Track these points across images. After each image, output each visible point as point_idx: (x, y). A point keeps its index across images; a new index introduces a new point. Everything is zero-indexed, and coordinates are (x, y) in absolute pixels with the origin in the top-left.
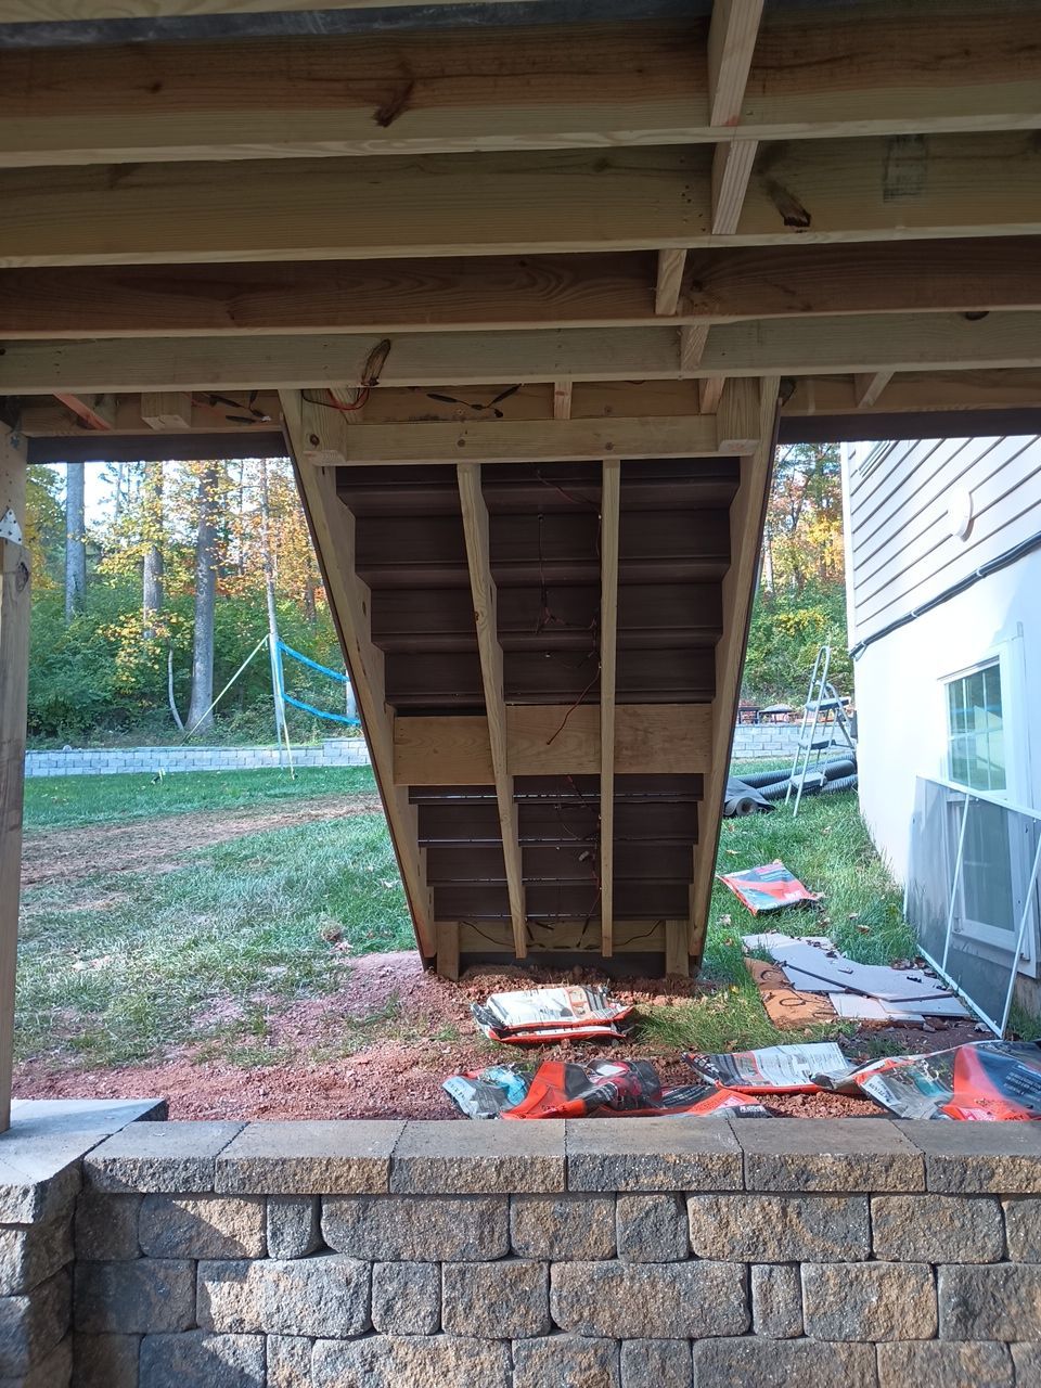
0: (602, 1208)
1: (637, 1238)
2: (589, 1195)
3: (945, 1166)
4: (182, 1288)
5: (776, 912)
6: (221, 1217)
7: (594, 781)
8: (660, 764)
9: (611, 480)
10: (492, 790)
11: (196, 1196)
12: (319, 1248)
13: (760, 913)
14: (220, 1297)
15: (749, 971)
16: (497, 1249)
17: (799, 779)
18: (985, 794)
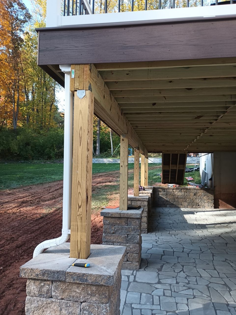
0: (178, 190)
2: (177, 189)
3: (194, 188)
4: (158, 193)
7: (176, 170)
8: (181, 169)
9: (179, 155)
11: (159, 189)
12: (164, 191)
13: (189, 181)
14: (160, 193)
15: (187, 184)
17: (194, 169)
18: (205, 171)
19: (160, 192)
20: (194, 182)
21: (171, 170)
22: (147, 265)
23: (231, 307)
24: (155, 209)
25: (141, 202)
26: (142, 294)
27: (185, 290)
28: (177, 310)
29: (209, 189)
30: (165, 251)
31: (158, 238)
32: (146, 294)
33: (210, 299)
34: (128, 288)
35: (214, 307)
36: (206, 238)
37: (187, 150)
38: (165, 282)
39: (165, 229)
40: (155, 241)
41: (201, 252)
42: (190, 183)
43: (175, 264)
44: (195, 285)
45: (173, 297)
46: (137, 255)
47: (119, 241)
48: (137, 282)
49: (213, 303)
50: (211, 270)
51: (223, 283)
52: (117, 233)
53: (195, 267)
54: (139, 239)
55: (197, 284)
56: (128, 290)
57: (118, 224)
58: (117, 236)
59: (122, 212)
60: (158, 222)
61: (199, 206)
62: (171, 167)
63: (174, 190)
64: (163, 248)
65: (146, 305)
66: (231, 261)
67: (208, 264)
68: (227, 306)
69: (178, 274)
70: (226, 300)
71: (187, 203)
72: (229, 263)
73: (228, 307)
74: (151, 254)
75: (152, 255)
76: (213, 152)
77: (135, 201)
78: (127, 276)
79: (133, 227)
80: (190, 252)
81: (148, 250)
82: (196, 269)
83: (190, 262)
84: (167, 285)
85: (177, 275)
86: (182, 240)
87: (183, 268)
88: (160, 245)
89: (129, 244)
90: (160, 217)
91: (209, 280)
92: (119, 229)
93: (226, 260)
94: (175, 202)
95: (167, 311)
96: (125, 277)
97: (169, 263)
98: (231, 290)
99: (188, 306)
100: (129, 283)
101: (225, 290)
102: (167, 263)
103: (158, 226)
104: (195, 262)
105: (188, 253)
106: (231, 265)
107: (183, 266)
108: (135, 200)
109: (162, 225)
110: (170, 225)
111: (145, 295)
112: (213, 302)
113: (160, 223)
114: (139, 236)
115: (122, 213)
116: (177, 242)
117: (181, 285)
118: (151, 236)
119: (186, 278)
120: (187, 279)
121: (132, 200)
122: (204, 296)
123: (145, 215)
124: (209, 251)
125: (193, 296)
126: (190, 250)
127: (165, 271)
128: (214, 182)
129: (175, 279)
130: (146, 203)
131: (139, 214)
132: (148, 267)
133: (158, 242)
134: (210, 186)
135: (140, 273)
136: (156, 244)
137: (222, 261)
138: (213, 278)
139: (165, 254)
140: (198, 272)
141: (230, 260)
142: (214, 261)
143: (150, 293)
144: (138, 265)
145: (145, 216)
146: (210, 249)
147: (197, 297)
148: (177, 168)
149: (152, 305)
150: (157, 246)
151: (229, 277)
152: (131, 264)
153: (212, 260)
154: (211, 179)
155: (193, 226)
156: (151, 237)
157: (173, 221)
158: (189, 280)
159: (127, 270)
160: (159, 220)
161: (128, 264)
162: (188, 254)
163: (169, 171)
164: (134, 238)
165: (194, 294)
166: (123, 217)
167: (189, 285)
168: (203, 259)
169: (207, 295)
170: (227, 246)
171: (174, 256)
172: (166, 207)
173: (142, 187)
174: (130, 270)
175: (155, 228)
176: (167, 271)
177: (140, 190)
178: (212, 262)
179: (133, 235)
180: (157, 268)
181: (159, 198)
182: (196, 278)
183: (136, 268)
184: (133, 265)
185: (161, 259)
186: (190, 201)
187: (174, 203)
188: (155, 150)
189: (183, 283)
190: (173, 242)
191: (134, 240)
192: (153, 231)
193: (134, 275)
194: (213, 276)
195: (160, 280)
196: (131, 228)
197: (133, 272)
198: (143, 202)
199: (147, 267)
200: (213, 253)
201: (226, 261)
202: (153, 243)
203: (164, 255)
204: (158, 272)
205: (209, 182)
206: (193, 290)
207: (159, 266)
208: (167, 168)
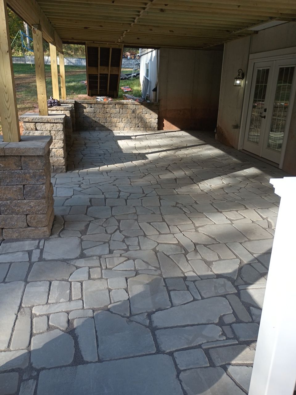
0: (110, 105)
1: (113, 107)
2: (109, 104)
3: (132, 103)
4: (82, 110)
5: (127, 92)
6: (84, 105)
7: (108, 75)
8: (114, 73)
9: (111, 50)
10: (98, 75)
11: (83, 103)
12: (91, 107)
13: (125, 92)
14: (85, 110)
15: (123, 97)
16: (103, 107)
17: (132, 75)
18: (147, 78)
19: (85, 108)
20: (132, 94)
21: (100, 74)
22: (63, 227)
23: (189, 281)
24: (79, 134)
25: (52, 125)
26: (53, 282)
27: (123, 262)
28: (111, 303)
29: (153, 104)
30: (92, 200)
31: (83, 179)
32: (60, 280)
33: (160, 273)
34: (29, 274)
35: (166, 286)
36: (150, 173)
37: (123, 42)
38: (91, 253)
39: (93, 164)
40: (78, 184)
41: (144, 195)
42: (127, 95)
43: (107, 219)
44: (137, 251)
45: (104, 279)
46: (44, 216)
47: (9, 198)
48: (45, 260)
49: (164, 279)
50: (158, 223)
51: (175, 243)
52: (3, 183)
53: (137, 220)
54: (44, 191)
55: (140, 249)
56: (28, 280)
57: (2, 168)
58: (3, 188)
59: (8, 146)
60: (82, 153)
61: (139, 127)
62: (101, 70)
63: (106, 105)
64: (90, 194)
65: (59, 304)
66: (183, 205)
67: (154, 213)
68: (184, 281)
69: (112, 235)
70: (182, 271)
71: (123, 124)
72: (180, 208)
73: (186, 282)
74: (71, 206)
75: (72, 208)
76: (160, 47)
77: (42, 124)
78: (27, 251)
79: (31, 171)
80: (128, 197)
81: (66, 200)
82: (138, 223)
83: (129, 213)
84: (95, 258)
85: (111, 238)
86: (117, 179)
87: (119, 224)
88: (85, 189)
89: (28, 201)
90: (86, 145)
91: (156, 241)
92: (5, 178)
93: (177, 203)
94: (107, 123)
95: (95, 309)
96: (23, 254)
97: (99, 219)
98: (188, 252)
99: (127, 292)
100: (31, 264)
101: (179, 253)
102: (96, 219)
103: (82, 160)
104: (135, 212)
105: (126, 198)
106: (183, 211)
107: (119, 221)
108: (42, 122)
109: (89, 157)
110: (100, 157)
111: (57, 284)
112: (164, 277)
113: (86, 155)
114: (44, 187)
115: (7, 148)
116: (110, 182)
117: (117, 255)
118: (71, 176)
119: (123, 241)
120: (125, 242)
121: (36, 122)
122: (150, 269)
123: (60, 145)
124: (154, 192)
125: (135, 272)
126: (128, 194)
127: (92, 234)
128: (159, 93)
129: (107, 244)
130: (60, 127)
131: (41, 148)
132: (65, 230)
133: (82, 185)
134: (153, 100)
135: (50, 242)
136: (79, 189)
137: (171, 206)
138: (162, 236)
139: (92, 204)
140: (141, 229)
141: (181, 204)
142: (161, 208)
143: (67, 278)
144: (47, 231)
145: (60, 147)
146: (155, 189)
147: (141, 273)
148: (109, 72)
149: (69, 302)
150: (80, 191)
151: (183, 231)
152: (34, 230)
153: (159, 206)
154: (155, 90)
155: (131, 156)
156: (72, 178)
157: (103, 150)
158: (128, 244)
159: (28, 241)
160: (84, 150)
161: (30, 231)
162: (126, 200)
163: (98, 76)
164: (36, 190)
165: (136, 268)
166: (11, 156)
167: (129, 252)
168: (147, 207)
169: (155, 267)
170: (176, 183)
171: (105, 206)
172: (95, 130)
173: (56, 101)
174: (34, 239)
175: (78, 163)
176: (95, 234)
177: (53, 105)
178: (159, 210)
179: (34, 184)
180: (79, 230)
181: (83, 118)
182: (138, 238)
183: (45, 236)
184: (38, 231)
185: (86, 214)
186: (127, 121)
187: (106, 125)
188: (73, 39)
189: (120, 250)
190: (105, 183)
191: (36, 193)
192: (75, 168)
193: (40, 248)
194: (162, 233)
195: (84, 252)
196: (29, 173)
197: (39, 243)
198: (55, 124)
199: (63, 229)
200: (160, 195)
201: (177, 205)
202: (74, 188)
203: (92, 206)
204: (80, 238)
205: (152, 94)
206: (134, 261)
207: (82, 226)
208: (94, 71)
